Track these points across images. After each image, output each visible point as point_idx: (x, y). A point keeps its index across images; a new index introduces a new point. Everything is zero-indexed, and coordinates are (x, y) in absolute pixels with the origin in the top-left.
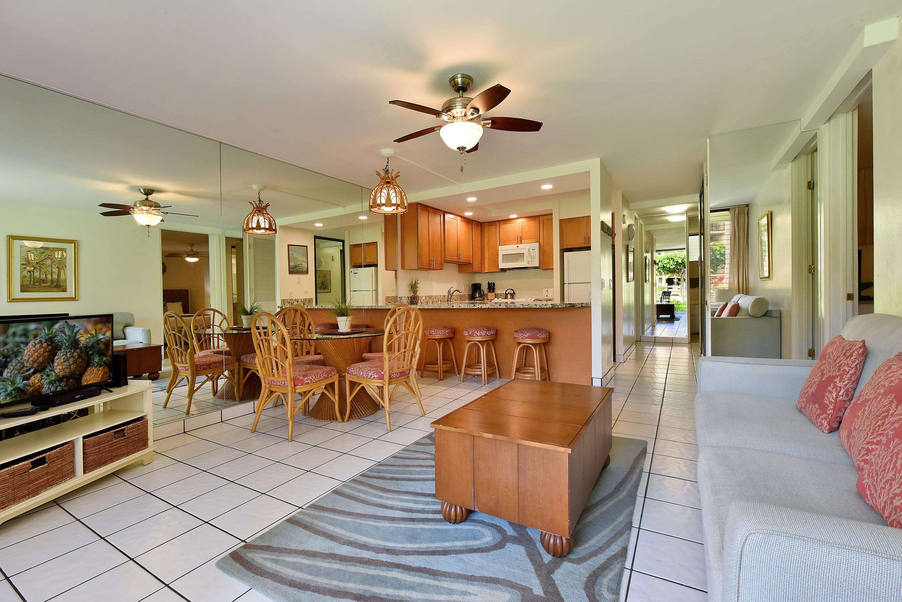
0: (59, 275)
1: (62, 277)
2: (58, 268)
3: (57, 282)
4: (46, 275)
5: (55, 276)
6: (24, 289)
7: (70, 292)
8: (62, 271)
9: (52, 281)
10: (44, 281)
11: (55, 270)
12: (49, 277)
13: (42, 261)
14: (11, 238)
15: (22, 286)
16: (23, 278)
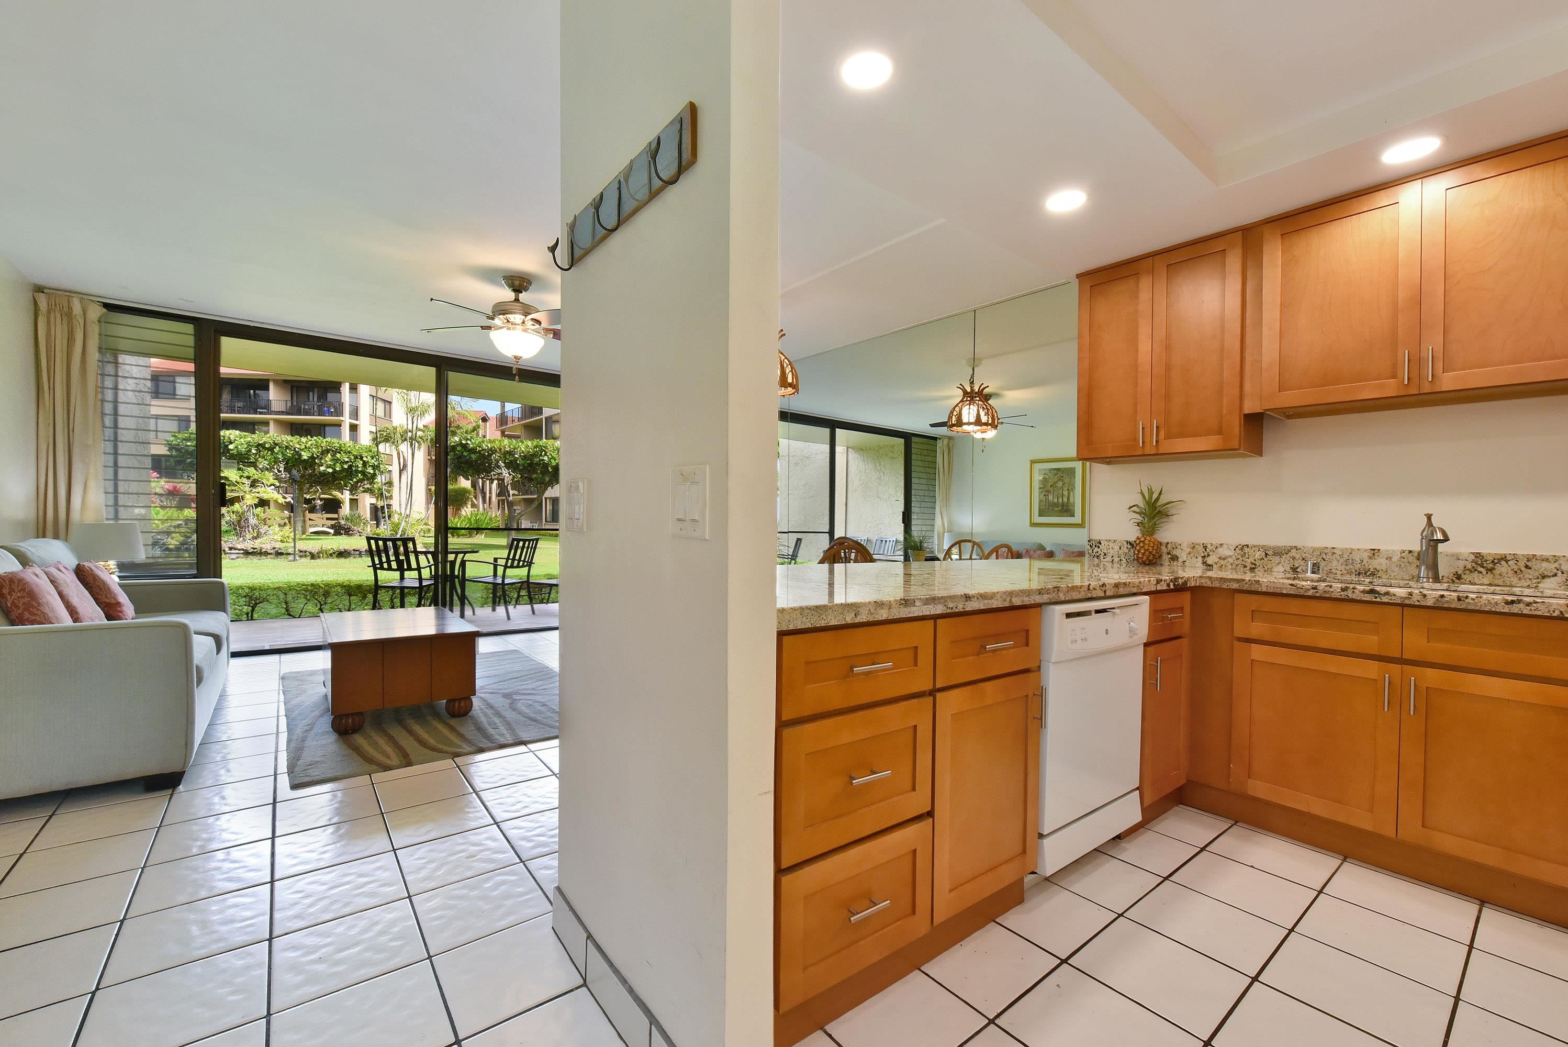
0: (1068, 498)
1: (1071, 500)
2: (1068, 490)
3: (1067, 506)
4: (1058, 498)
5: (1065, 500)
6: (1041, 514)
7: (1077, 519)
8: (1072, 493)
9: (1063, 505)
10: (1056, 505)
11: (1066, 493)
12: (1060, 500)
13: (1055, 483)
14: (1033, 462)
15: (1040, 511)
16: (1041, 501)
